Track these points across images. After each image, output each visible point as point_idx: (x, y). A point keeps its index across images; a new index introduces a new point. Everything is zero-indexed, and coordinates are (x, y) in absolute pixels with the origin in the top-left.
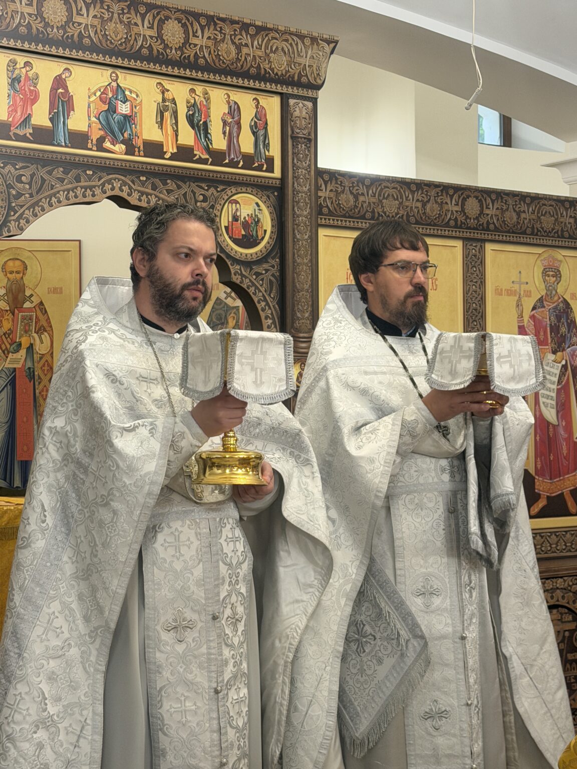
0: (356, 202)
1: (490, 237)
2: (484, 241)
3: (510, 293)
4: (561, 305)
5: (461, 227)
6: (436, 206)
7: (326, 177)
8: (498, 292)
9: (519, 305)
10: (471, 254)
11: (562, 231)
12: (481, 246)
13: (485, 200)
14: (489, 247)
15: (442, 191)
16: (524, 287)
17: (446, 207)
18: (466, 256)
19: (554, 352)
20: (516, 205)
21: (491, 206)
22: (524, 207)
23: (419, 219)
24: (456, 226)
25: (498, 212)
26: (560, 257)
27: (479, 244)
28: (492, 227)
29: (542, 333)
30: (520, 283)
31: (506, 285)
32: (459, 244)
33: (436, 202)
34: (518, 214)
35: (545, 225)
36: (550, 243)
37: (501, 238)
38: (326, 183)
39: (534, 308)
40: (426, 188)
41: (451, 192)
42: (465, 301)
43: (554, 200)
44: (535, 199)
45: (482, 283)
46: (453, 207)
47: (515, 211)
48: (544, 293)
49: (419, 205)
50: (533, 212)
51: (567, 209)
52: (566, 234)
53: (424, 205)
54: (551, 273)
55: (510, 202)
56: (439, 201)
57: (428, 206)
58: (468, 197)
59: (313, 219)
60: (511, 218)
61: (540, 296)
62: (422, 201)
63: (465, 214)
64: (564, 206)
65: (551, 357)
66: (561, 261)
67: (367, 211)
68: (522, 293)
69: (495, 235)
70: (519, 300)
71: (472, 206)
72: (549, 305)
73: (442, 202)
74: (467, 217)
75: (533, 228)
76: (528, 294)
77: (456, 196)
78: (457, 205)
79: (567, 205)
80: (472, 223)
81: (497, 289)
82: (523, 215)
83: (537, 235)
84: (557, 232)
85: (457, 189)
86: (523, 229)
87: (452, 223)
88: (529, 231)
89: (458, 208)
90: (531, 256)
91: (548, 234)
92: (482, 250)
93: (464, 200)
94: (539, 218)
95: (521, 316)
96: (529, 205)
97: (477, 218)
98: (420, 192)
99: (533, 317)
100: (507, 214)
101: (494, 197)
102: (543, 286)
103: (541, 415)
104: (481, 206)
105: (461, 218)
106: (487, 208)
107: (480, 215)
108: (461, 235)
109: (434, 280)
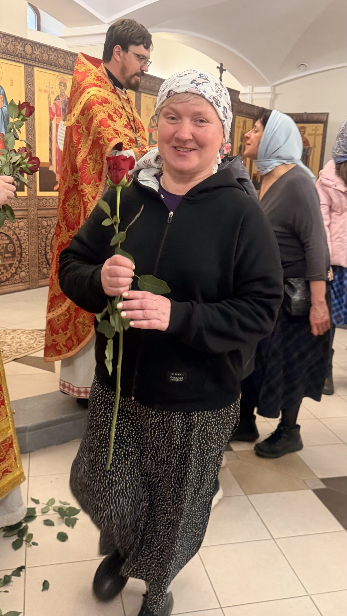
1: (36, 65)
2: (34, 66)
3: (45, 91)
4: (67, 100)
5: (23, 58)
6: (12, 46)
8: (40, 90)
9: (49, 97)
10: (28, 71)
11: (67, 66)
13: (34, 47)
14: (36, 69)
15: (15, 39)
16: (51, 89)
17: (16, 47)
18: (26, 72)
19: (64, 120)
20: (48, 51)
21: (37, 50)
22: (51, 53)
23: (4, 51)
24: (21, 57)
25: (40, 53)
26: (66, 78)
27: (31, 67)
28: (37, 60)
29: (59, 111)
30: (50, 88)
31: (43, 88)
32: (23, 65)
33: (12, 44)
34: (49, 55)
35: (60, 62)
36: (62, 71)
37: (41, 66)
39: (55, 100)
40: (7, 37)
41: (19, 40)
42: (26, 93)
43: (64, 52)
44: (56, 50)
45: (33, 85)
46: (20, 48)
47: (47, 54)
48: (59, 93)
49: (4, 44)
50: (55, 56)
51: (69, 57)
52: (69, 68)
53: (7, 44)
54: (63, 85)
55: (45, 49)
56: (14, 44)
57: (9, 46)
58: (27, 44)
60: (46, 57)
61: (58, 95)
62: (6, 43)
63: (25, 52)
64: (68, 55)
65: (62, 122)
66: (66, 80)
68: (50, 92)
69: (39, 64)
70: (49, 95)
71: (28, 49)
72: (62, 99)
74: (26, 54)
75: (55, 63)
76: (53, 93)
77: (21, 43)
78: (22, 47)
79: (70, 55)
80: (28, 57)
81: (39, 89)
82: (51, 57)
83: (56, 66)
84: (65, 66)
85: (22, 39)
86: (51, 62)
87: (19, 55)
88: (53, 64)
89: (22, 49)
90: (54, 76)
91: (61, 67)
92: (33, 69)
93: (25, 45)
94: (58, 59)
95: (50, 102)
96: (53, 52)
97: (31, 55)
98: (5, 38)
99: (55, 104)
100: (44, 55)
101: (38, 46)
102: (59, 90)
103: (58, 147)
104: (33, 49)
105: (24, 54)
106: (35, 51)
107: (32, 53)
108: (23, 61)
109: (12, 82)
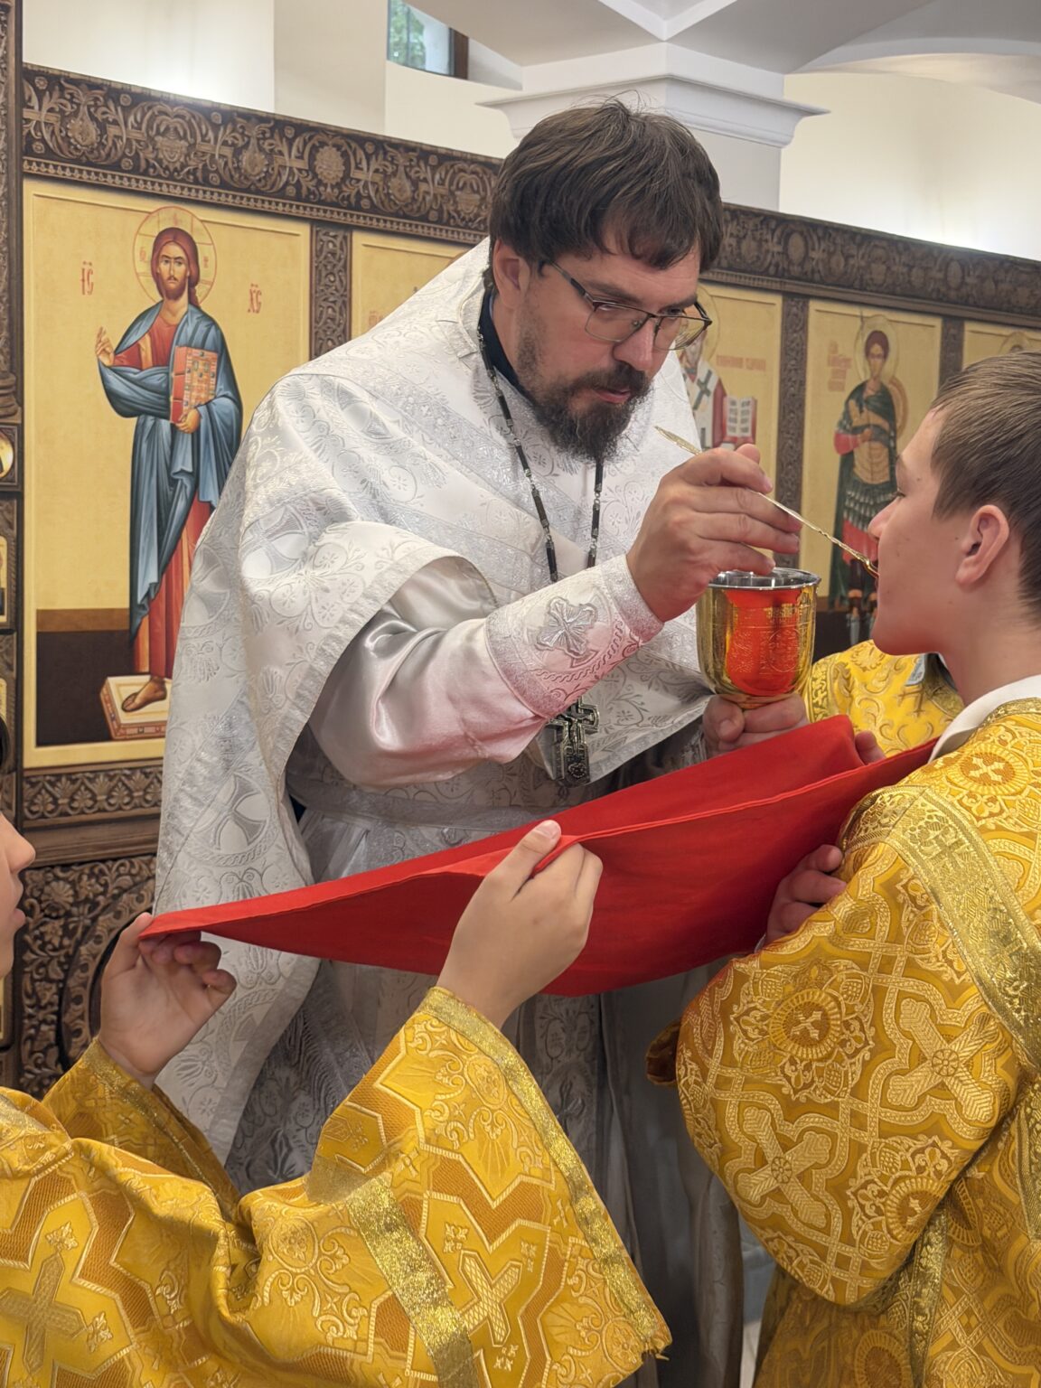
0: (101, 136)
1: (361, 222)
2: (350, 228)
5: (307, 200)
6: (260, 157)
7: (41, 84)
10: (325, 249)
12: (345, 238)
13: (355, 154)
14: (359, 239)
15: (272, 130)
17: (279, 160)
18: (316, 253)
20: (411, 167)
21: (364, 164)
22: (425, 172)
23: (227, 178)
24: (298, 198)
25: (378, 178)
27: (341, 234)
28: (365, 203)
32: (303, 230)
33: (261, 150)
34: (415, 183)
35: (462, 207)
37: (382, 225)
38: (40, 94)
40: (241, 122)
41: (290, 132)
42: (314, 337)
43: (480, 163)
44: (448, 158)
45: (346, 304)
46: (292, 161)
47: (408, 176)
49: (228, 152)
50: (442, 183)
53: (238, 152)
55: (401, 160)
56: (267, 147)
57: (245, 157)
58: (323, 144)
59: (13, 162)
60: (401, 190)
62: (233, 145)
63: (315, 175)
67: (124, 155)
69: (371, 219)
71: (329, 163)
73: (272, 150)
74: (320, 182)
75: (440, 211)
77: (298, 142)
78: (301, 157)
80: (328, 193)
81: (372, 318)
82: (423, 187)
83: (448, 224)
85: (302, 128)
86: (423, 212)
87: (291, 191)
88: (433, 215)
89: (303, 164)
90: (435, 261)
91: (466, 224)
92: (347, 242)
93: (314, 150)
94: (452, 193)
96: (434, 169)
97: (338, 186)
98: (230, 128)
100: (394, 182)
101: (370, 148)
104: (347, 164)
105: (308, 184)
106: (357, 168)
107: (343, 179)
108: (307, 214)
109: (255, 294)
